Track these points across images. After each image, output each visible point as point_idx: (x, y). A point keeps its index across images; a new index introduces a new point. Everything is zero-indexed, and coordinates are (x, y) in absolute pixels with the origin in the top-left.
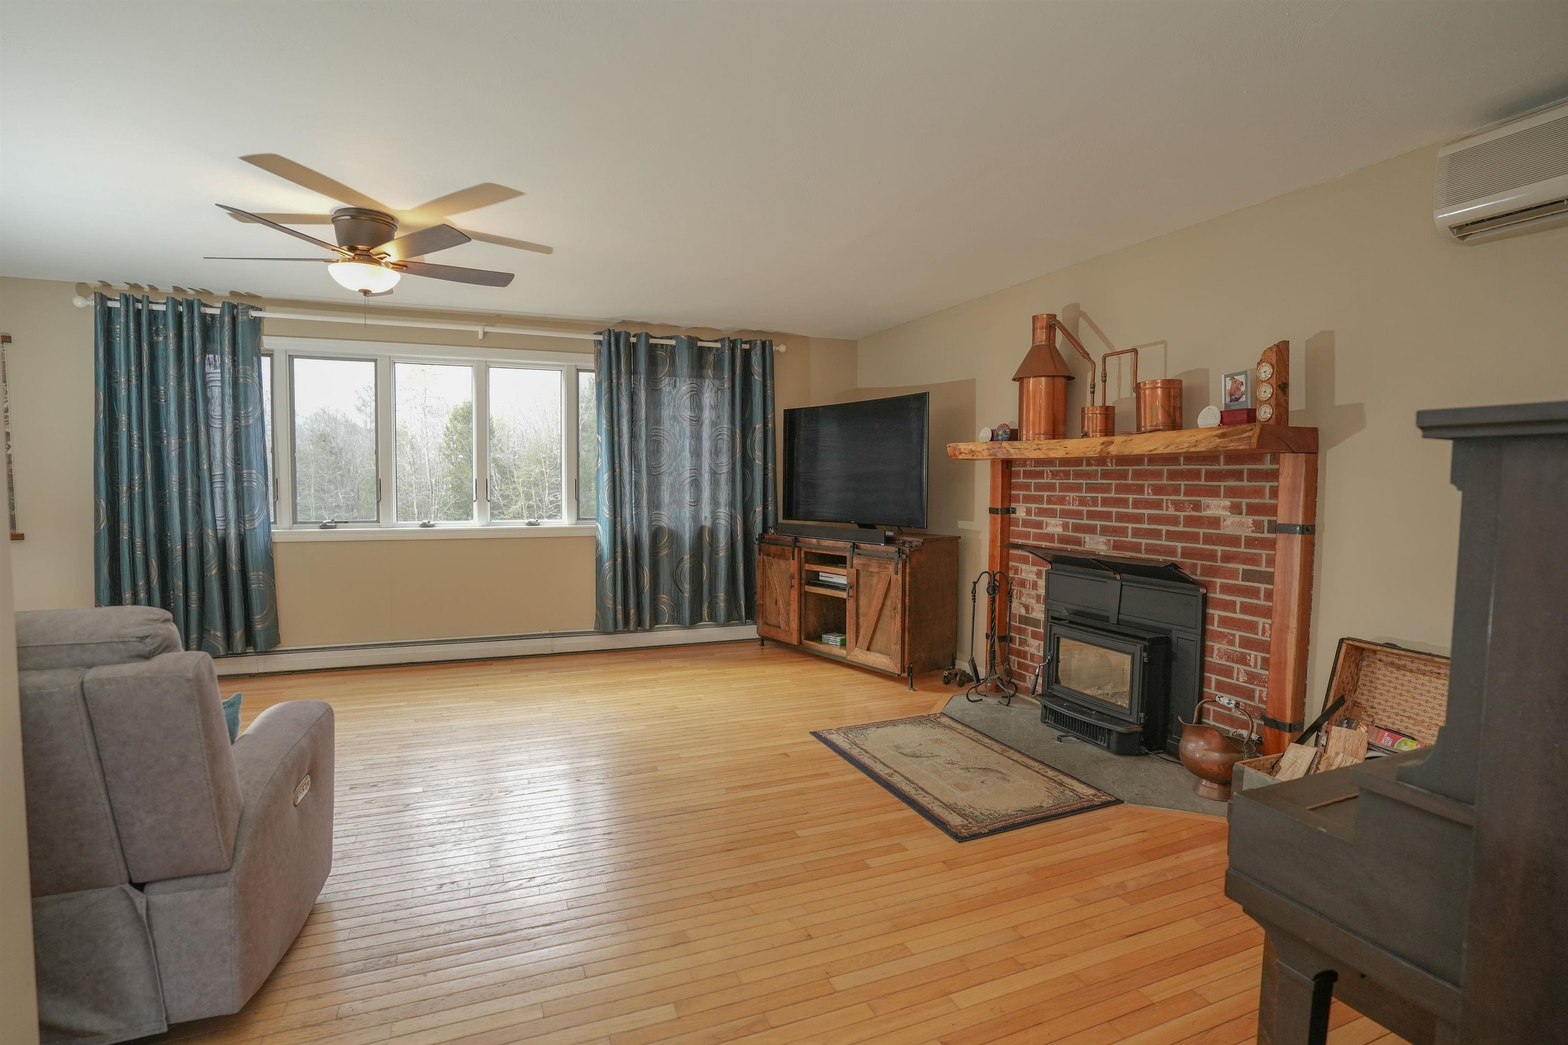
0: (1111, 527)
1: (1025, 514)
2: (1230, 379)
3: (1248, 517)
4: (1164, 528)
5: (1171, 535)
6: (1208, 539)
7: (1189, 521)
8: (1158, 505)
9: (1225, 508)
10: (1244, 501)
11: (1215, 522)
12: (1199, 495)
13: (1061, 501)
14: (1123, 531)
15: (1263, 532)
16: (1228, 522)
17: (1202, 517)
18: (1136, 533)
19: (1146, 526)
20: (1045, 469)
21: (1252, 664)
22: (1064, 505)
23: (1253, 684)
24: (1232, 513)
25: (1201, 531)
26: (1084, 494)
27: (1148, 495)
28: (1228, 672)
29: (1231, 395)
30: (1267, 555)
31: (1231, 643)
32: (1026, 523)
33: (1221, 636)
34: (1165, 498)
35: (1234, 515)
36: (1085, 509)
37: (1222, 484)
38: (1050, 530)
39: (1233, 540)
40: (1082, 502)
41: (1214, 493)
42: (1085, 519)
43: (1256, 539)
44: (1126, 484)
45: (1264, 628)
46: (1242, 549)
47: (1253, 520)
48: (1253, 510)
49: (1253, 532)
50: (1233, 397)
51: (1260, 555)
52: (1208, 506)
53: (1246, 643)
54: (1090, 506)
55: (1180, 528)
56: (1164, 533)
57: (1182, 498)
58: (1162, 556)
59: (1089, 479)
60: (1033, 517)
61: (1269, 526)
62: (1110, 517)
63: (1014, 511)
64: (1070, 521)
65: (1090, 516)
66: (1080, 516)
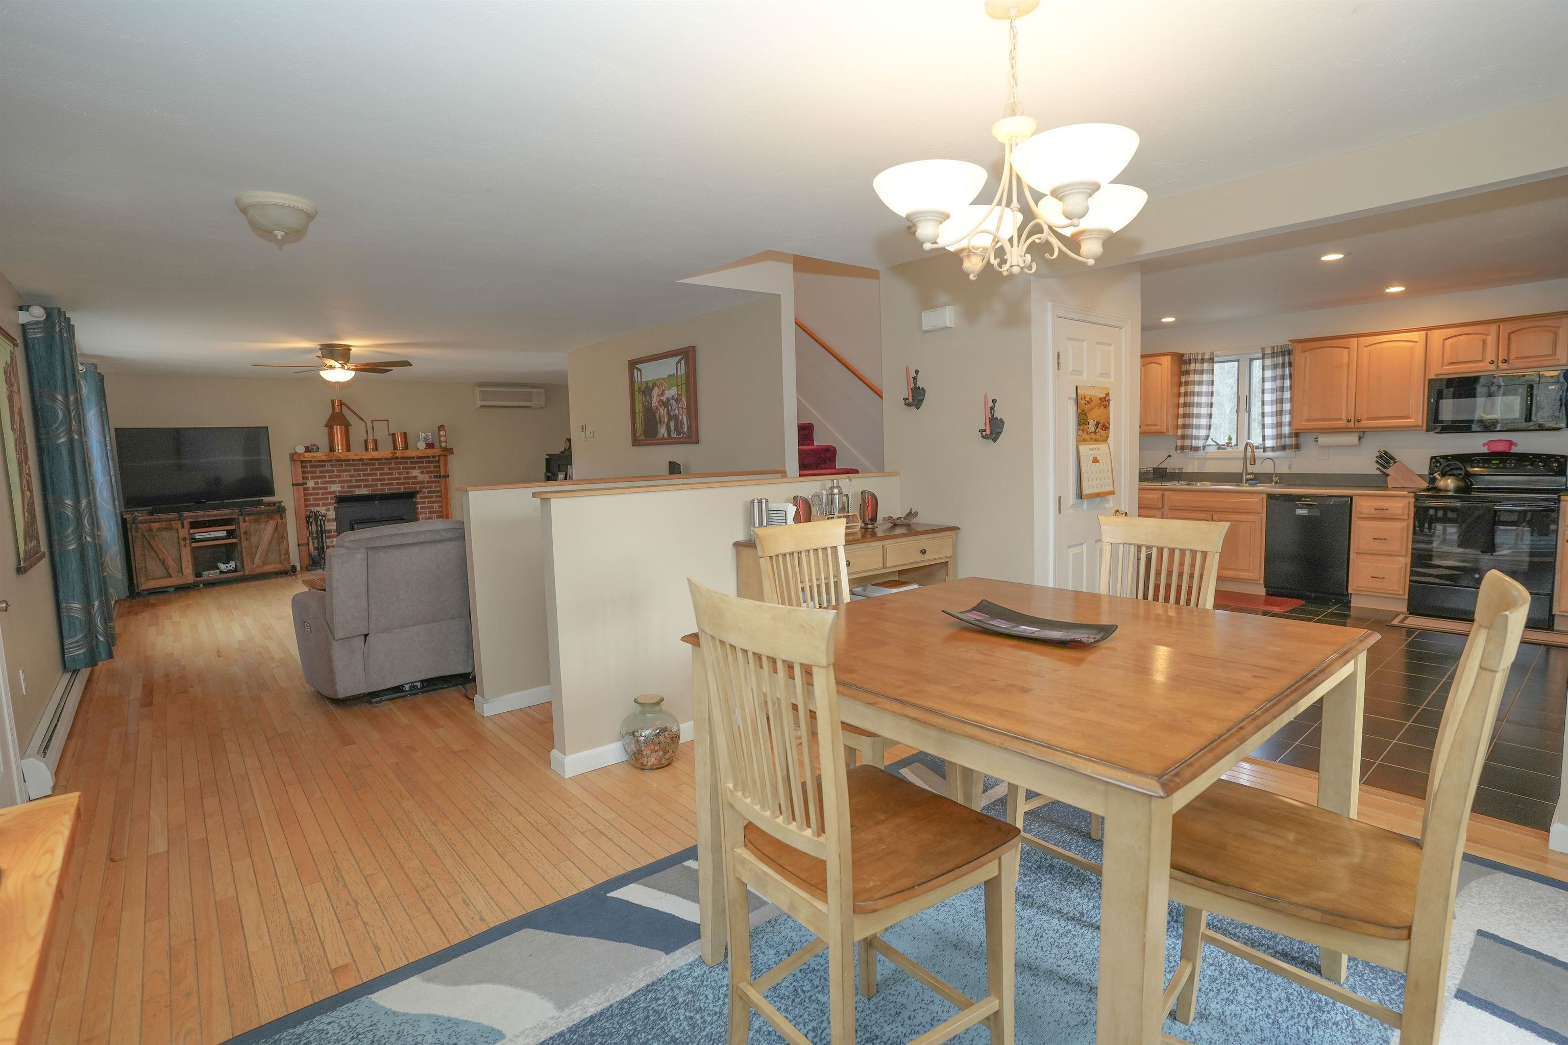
0: (369, 484)
1: (314, 485)
2: (425, 434)
3: (426, 475)
4: (395, 482)
5: (397, 484)
6: (413, 483)
7: (405, 478)
8: (391, 474)
9: (418, 473)
10: (425, 471)
11: (415, 477)
12: (408, 469)
13: (339, 476)
14: (375, 485)
15: (431, 479)
16: (420, 477)
17: (410, 477)
18: (382, 485)
19: (386, 482)
22: (341, 478)
24: (421, 474)
25: (410, 481)
26: (352, 473)
27: (386, 471)
29: (425, 438)
30: (433, 485)
32: (314, 489)
33: (422, 513)
34: (393, 472)
36: (353, 479)
37: (416, 466)
38: (332, 489)
39: (423, 482)
40: (352, 476)
41: (414, 468)
42: (354, 483)
43: (429, 480)
44: (375, 468)
46: (425, 485)
47: (428, 475)
48: (428, 472)
49: (428, 478)
51: (431, 485)
52: (412, 473)
53: (430, 513)
54: (356, 477)
55: (402, 481)
57: (401, 471)
58: (395, 491)
59: (355, 467)
60: (320, 485)
61: (436, 477)
62: (367, 480)
63: (306, 484)
64: (346, 485)
65: (357, 481)
66: (351, 481)
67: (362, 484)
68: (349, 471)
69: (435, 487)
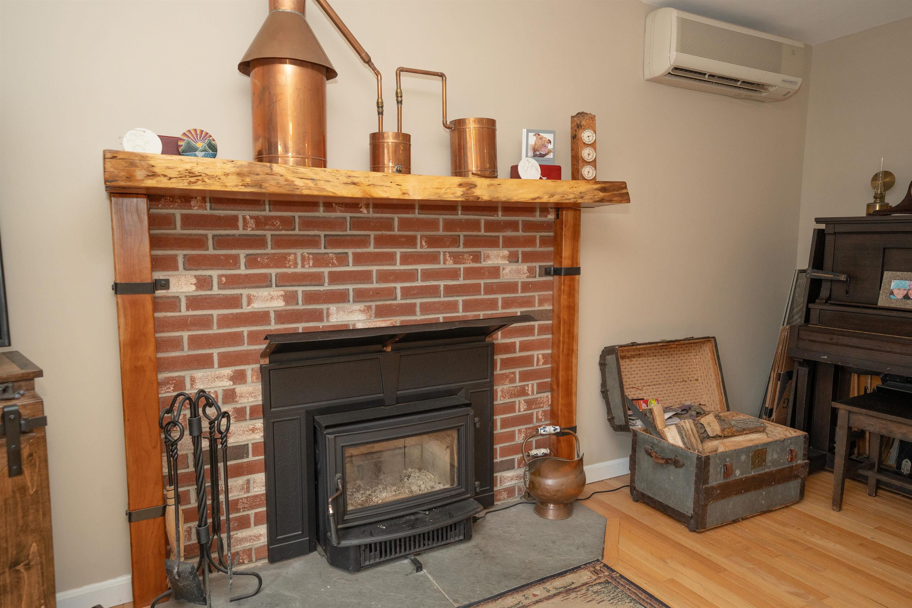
0: (371, 289)
1: (194, 288)
2: (535, 135)
3: (523, 264)
4: (442, 283)
5: (450, 290)
6: (489, 289)
7: (470, 273)
8: (433, 258)
9: (504, 257)
10: (520, 250)
11: (495, 271)
12: (479, 246)
13: (279, 261)
14: (390, 293)
15: (535, 277)
16: (507, 270)
17: (482, 268)
18: (407, 292)
19: (419, 283)
20: (240, 214)
21: (530, 393)
22: (286, 267)
23: (531, 409)
24: (510, 262)
25: (482, 282)
26: (323, 251)
27: (422, 248)
28: (510, 407)
29: (535, 150)
30: (539, 295)
31: (513, 381)
32: (197, 302)
33: (504, 377)
34: (441, 250)
35: (511, 264)
36: (326, 270)
37: (501, 234)
38: (257, 306)
39: (511, 287)
40: (320, 261)
41: (493, 243)
42: (326, 284)
43: (530, 283)
44: (391, 236)
45: (538, 358)
46: (520, 294)
47: (527, 267)
48: (527, 257)
49: (528, 277)
50: (538, 153)
51: (534, 296)
52: (488, 257)
53: (525, 377)
54: (334, 265)
55: (461, 281)
56: (442, 288)
57: (461, 249)
58: (442, 313)
59: (332, 228)
60: (216, 291)
61: (547, 272)
62: (366, 277)
63: (165, 284)
64: (300, 290)
65: (335, 278)
66: (317, 279)
67: (350, 287)
68: (313, 242)
69: (541, 303)
